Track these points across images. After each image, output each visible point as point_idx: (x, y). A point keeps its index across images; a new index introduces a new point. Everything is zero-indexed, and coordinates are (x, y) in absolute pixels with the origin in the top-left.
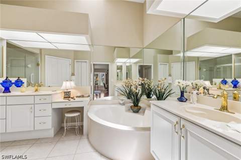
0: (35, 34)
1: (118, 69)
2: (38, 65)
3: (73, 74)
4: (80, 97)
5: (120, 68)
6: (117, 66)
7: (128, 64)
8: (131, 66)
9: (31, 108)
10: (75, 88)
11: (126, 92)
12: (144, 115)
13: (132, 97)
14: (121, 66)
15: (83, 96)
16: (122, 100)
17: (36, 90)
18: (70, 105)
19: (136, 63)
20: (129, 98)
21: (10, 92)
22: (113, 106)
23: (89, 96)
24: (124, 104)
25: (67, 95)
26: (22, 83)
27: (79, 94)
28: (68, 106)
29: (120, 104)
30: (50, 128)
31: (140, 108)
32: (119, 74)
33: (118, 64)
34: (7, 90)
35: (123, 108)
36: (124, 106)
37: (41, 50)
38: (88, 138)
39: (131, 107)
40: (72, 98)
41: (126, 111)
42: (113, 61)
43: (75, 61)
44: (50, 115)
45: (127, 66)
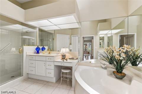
0: (46, 20)
1: (100, 40)
2: (53, 39)
3: (71, 44)
4: (71, 59)
5: (102, 39)
6: (100, 37)
7: (109, 35)
8: (112, 36)
9: (45, 63)
10: (68, 53)
11: (108, 58)
12: (130, 84)
13: (115, 63)
14: (103, 37)
15: (73, 59)
16: (104, 64)
17: (49, 53)
18: (64, 64)
19: (117, 34)
20: (111, 63)
21: (39, 53)
22: (95, 68)
23: (77, 59)
24: (105, 68)
25: (64, 57)
26: (45, 49)
27: (71, 57)
28: (62, 65)
29: (102, 67)
30: (53, 77)
31: (125, 75)
32: (102, 43)
33: (101, 36)
34: (38, 52)
35: (105, 72)
36: (105, 70)
37: (55, 30)
38: (75, 91)
39: (114, 72)
40: (66, 59)
41: (108, 75)
42: (96, 34)
43: (72, 36)
44: (53, 69)
45: (108, 37)
